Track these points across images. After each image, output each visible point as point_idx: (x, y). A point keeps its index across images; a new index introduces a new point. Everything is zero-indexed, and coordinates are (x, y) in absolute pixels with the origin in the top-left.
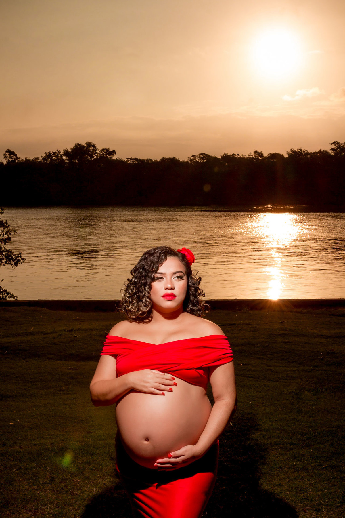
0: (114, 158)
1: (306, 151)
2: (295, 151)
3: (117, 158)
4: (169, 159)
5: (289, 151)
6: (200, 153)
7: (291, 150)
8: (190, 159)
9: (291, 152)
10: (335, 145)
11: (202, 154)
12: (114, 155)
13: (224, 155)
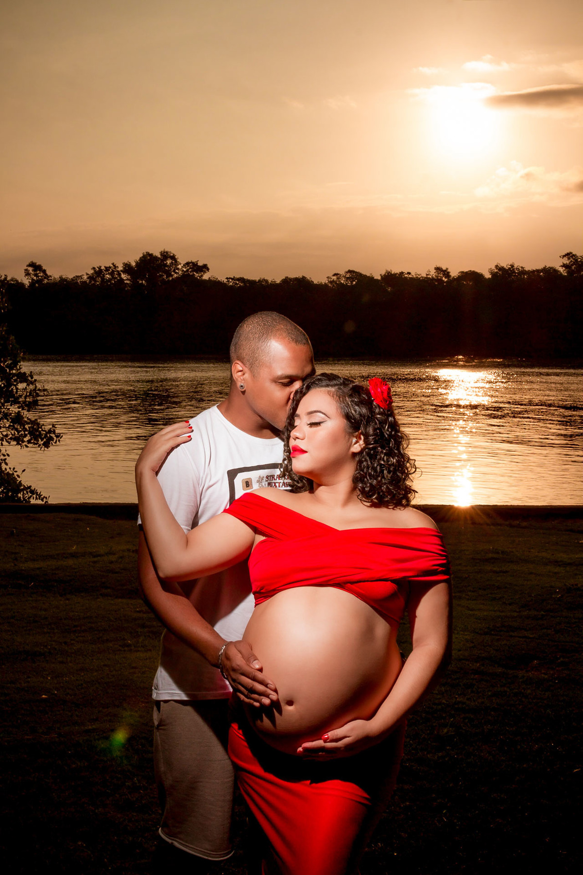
0: (206, 276)
1: (520, 269)
2: (503, 267)
3: (210, 278)
4: (296, 279)
5: (493, 268)
6: (347, 271)
7: (497, 266)
8: (329, 280)
9: (497, 269)
10: (569, 259)
11: (350, 271)
12: (205, 272)
13: (385, 275)
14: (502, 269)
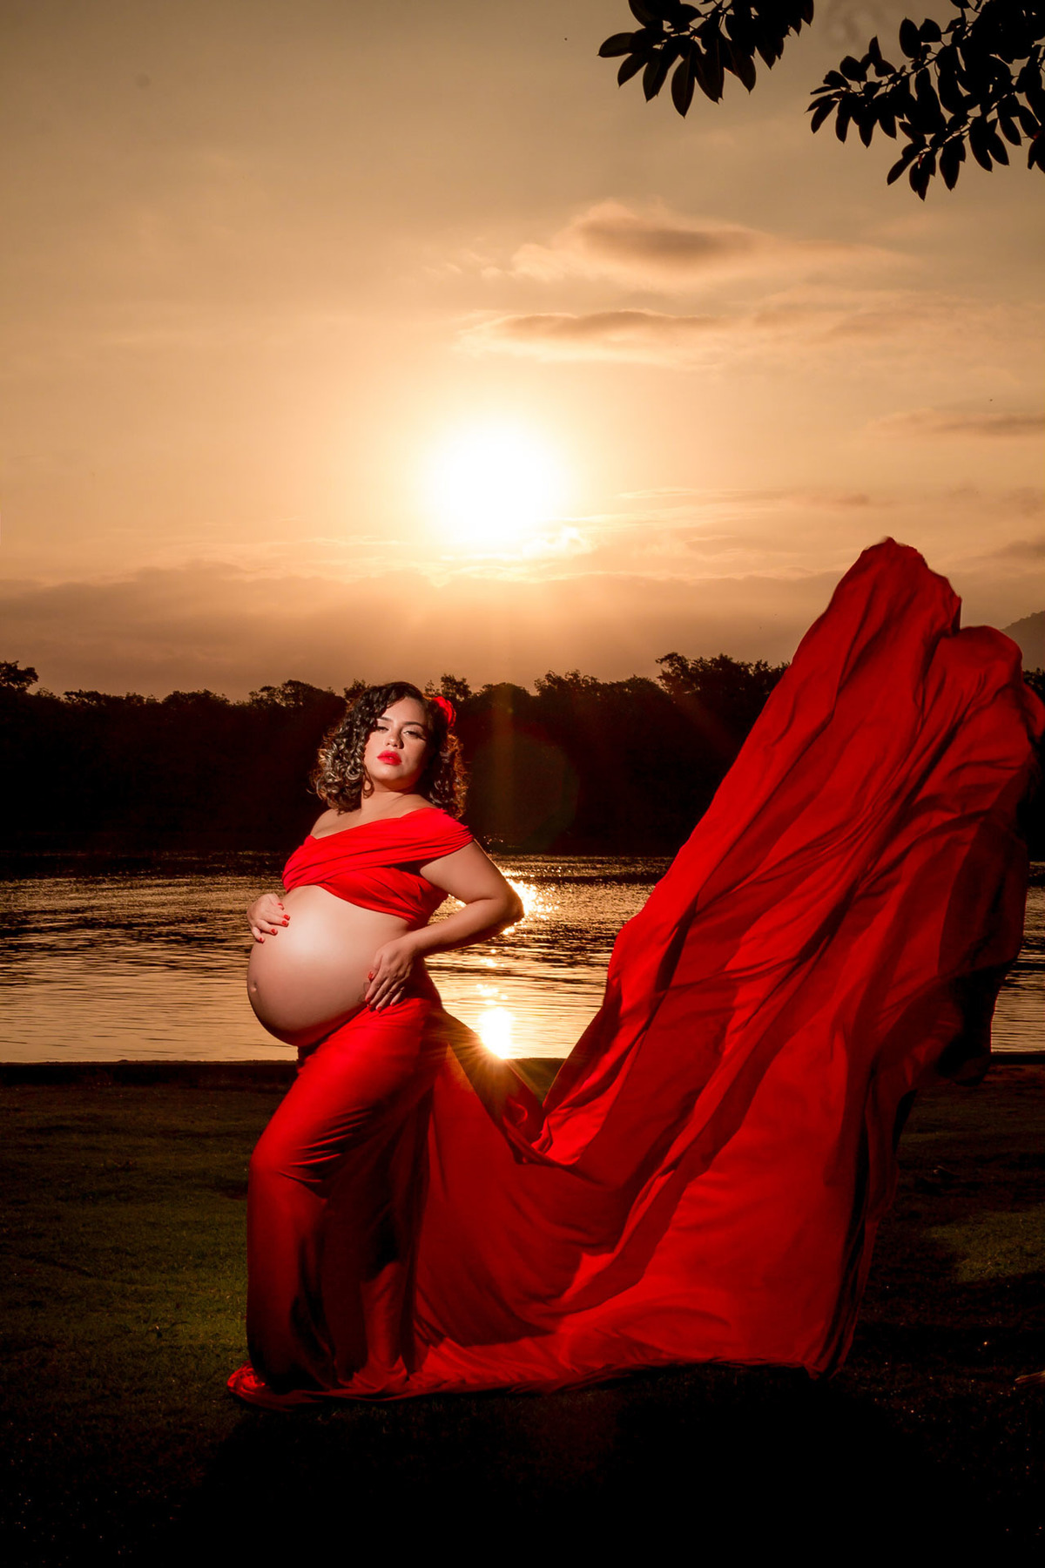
0: (32, 690)
1: (590, 680)
2: (559, 678)
3: (39, 693)
4: (193, 695)
5: (543, 678)
6: (286, 682)
7: (548, 676)
8: (255, 698)
9: (549, 681)
10: (671, 665)
11: (291, 683)
12: (30, 682)
13: (353, 688)
14: (557, 681)
